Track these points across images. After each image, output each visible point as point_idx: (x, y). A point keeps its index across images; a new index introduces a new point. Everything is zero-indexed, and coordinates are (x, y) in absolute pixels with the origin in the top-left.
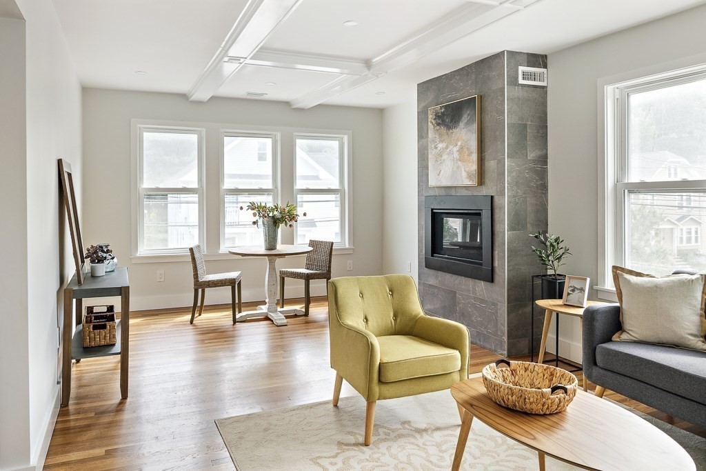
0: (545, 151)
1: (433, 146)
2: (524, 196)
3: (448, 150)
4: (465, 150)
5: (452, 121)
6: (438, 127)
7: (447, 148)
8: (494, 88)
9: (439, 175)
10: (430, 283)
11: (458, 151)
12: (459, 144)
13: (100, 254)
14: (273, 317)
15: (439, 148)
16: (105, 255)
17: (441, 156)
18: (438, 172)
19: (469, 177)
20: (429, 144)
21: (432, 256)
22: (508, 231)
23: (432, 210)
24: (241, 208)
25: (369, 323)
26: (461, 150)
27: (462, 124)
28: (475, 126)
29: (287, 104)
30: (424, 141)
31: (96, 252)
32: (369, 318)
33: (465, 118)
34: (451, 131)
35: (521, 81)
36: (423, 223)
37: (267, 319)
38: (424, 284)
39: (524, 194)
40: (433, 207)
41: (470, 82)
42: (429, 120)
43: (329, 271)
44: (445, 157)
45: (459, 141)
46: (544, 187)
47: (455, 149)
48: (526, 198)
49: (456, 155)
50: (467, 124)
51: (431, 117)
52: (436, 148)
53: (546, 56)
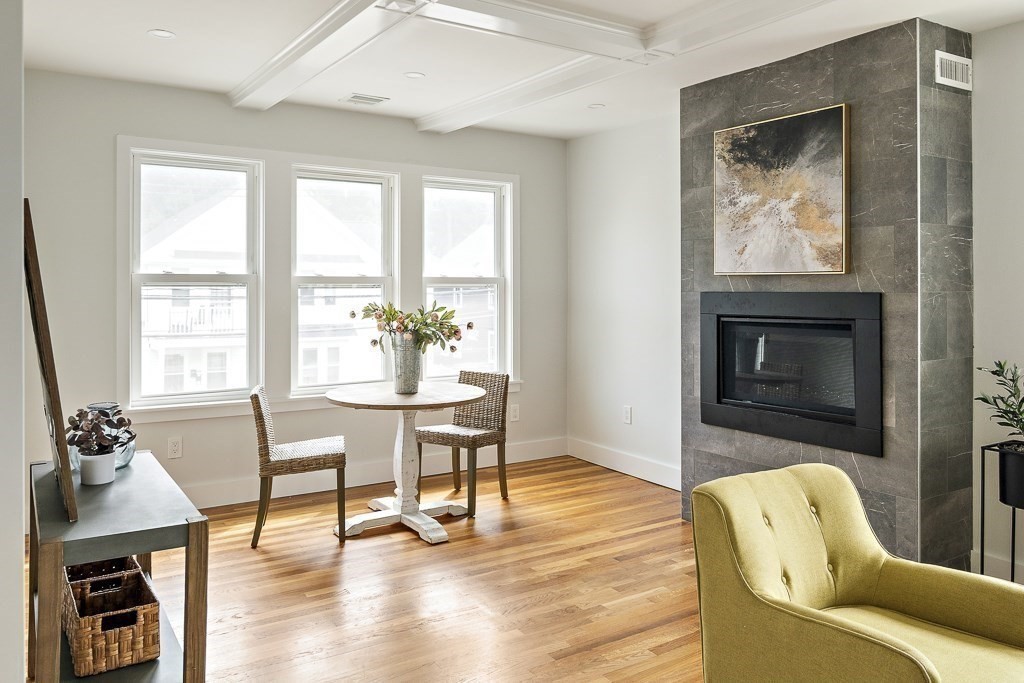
0: (969, 211)
1: (726, 200)
2: (943, 293)
3: (766, 208)
4: (812, 206)
5: (776, 153)
6: (739, 166)
7: (763, 203)
8: (886, 89)
9: (741, 252)
10: (714, 451)
11: (793, 209)
12: (796, 195)
13: (107, 430)
14: (418, 526)
15: (742, 205)
16: (114, 432)
17: (747, 219)
18: (739, 248)
19: (825, 256)
20: (716, 198)
21: (719, 402)
22: (922, 360)
23: (719, 317)
24: (353, 315)
25: (794, 583)
26: (800, 207)
27: (802, 160)
28: (840, 162)
29: (411, 121)
30: (698, 192)
31: (96, 428)
32: (792, 574)
33: (812, 147)
34: (773, 172)
35: (940, 79)
36: (696, 341)
37: (399, 527)
38: (697, 453)
39: (943, 289)
40: (721, 312)
41: (819, 82)
42: (716, 153)
43: (503, 429)
44: (756, 220)
45: (795, 190)
46: (967, 277)
47: (785, 206)
48: (944, 297)
49: (787, 216)
50: (818, 158)
51: (720, 146)
52: (733, 203)
53: (970, 35)
